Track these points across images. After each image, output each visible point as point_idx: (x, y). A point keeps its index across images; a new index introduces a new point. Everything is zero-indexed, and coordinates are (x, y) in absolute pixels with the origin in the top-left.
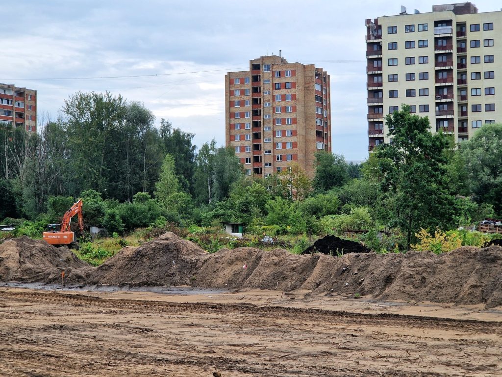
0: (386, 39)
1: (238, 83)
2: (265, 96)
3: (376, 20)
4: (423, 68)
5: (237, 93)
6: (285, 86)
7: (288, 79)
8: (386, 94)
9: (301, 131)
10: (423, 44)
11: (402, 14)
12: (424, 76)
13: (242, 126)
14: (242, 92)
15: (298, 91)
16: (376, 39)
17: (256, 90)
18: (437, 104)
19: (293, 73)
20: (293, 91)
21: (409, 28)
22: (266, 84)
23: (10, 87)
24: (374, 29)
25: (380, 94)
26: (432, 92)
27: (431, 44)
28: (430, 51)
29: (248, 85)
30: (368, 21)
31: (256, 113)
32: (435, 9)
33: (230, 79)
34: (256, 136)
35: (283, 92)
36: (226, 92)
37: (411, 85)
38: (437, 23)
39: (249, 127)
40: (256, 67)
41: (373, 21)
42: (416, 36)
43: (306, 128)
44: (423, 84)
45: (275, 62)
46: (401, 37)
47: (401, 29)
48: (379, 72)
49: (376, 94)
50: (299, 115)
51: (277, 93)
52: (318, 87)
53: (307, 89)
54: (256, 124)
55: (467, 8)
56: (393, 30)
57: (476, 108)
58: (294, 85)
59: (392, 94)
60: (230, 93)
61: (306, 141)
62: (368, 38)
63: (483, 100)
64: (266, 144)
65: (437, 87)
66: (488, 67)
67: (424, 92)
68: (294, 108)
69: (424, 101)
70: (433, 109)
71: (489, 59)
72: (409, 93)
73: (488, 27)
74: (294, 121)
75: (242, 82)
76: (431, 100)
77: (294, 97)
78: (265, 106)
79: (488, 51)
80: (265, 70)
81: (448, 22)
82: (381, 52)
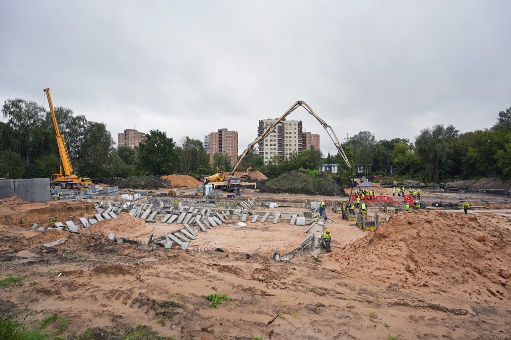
0: (265, 126)
2: (223, 139)
3: (262, 121)
5: (214, 138)
6: (230, 137)
7: (231, 135)
11: (268, 119)
13: (215, 148)
14: (216, 138)
16: (262, 125)
17: (220, 138)
20: (232, 139)
22: (223, 136)
23: (144, 134)
24: (261, 123)
26: (277, 141)
28: (277, 130)
29: (217, 136)
30: (259, 121)
31: (220, 144)
32: (276, 119)
33: (212, 134)
34: (220, 151)
35: (229, 139)
40: (220, 131)
43: (234, 149)
44: (275, 138)
45: (226, 130)
51: (227, 139)
52: (236, 138)
54: (220, 147)
56: (267, 123)
57: (287, 145)
58: (232, 137)
60: (212, 138)
61: (235, 153)
62: (260, 125)
63: (288, 144)
64: (224, 153)
65: (278, 139)
66: (290, 135)
67: (275, 140)
68: (232, 144)
69: (275, 143)
70: (277, 145)
71: (290, 133)
72: (271, 141)
73: (290, 125)
74: (232, 147)
75: (215, 135)
76: (277, 143)
77: (232, 140)
78: (223, 143)
79: (290, 131)
80: (223, 133)
81: (281, 123)
82: (263, 129)
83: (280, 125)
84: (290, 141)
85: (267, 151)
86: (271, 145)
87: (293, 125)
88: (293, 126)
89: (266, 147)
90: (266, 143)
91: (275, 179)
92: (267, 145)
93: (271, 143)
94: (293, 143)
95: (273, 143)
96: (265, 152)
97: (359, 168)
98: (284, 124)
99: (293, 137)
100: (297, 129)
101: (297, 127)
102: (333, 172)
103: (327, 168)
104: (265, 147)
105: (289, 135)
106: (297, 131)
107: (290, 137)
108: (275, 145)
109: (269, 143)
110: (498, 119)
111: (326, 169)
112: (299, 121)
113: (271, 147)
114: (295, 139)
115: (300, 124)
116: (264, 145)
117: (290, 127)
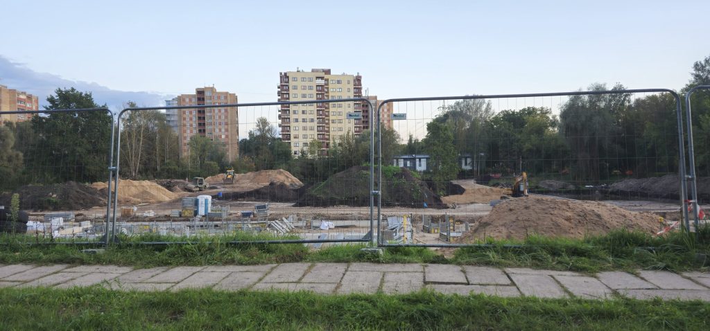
0: (291, 84)
1: (187, 100)
2: (207, 109)
3: (285, 74)
4: (311, 100)
8: (291, 112)
10: (311, 88)
11: (298, 71)
13: (191, 125)
16: (285, 83)
18: (318, 118)
21: (303, 79)
22: (207, 103)
24: (285, 77)
25: (288, 112)
26: (315, 112)
27: (315, 88)
28: (314, 92)
29: (195, 102)
30: (281, 74)
31: (201, 118)
32: (313, 71)
33: (183, 98)
34: (202, 131)
37: (304, 108)
38: (317, 78)
39: (195, 125)
40: (201, 92)
41: (283, 74)
42: (307, 84)
43: (231, 128)
44: (311, 108)
45: (212, 89)
46: (299, 84)
47: (299, 80)
48: (288, 100)
49: (285, 112)
50: (229, 121)
54: (201, 125)
55: (328, 72)
56: (295, 79)
57: (334, 121)
59: (295, 112)
62: (281, 82)
63: (337, 118)
65: (317, 110)
67: (311, 112)
68: (226, 117)
69: (312, 116)
70: (316, 121)
72: (304, 112)
73: (339, 82)
74: (227, 124)
75: (191, 100)
76: (315, 116)
78: (208, 115)
80: (207, 95)
81: (322, 78)
82: (288, 90)
83: (321, 82)
84: (340, 113)
85: (296, 133)
86: (304, 120)
87: (344, 82)
88: (345, 86)
89: (296, 124)
90: (295, 116)
91: (323, 184)
92: (297, 120)
93: (304, 116)
95: (307, 116)
96: (293, 133)
97: (463, 161)
98: (327, 80)
99: (345, 105)
100: (352, 90)
101: (351, 86)
102: (418, 168)
103: (408, 162)
104: (293, 124)
106: (352, 94)
107: (340, 105)
108: (312, 120)
109: (300, 116)
110: (692, 74)
111: (405, 164)
112: (355, 75)
113: (304, 124)
114: (349, 109)
115: (358, 80)
116: (292, 120)
117: (339, 86)
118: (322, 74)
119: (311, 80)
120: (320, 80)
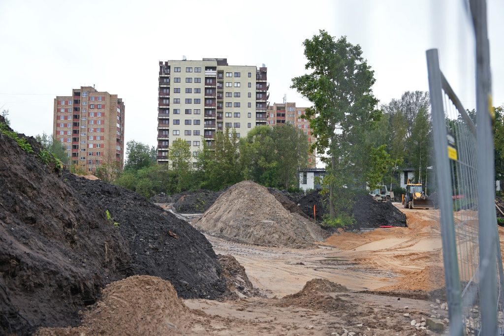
0: (173, 75)
1: (63, 103)
2: (83, 112)
3: (166, 63)
4: (197, 96)
5: (63, 111)
7: (100, 102)
8: (171, 111)
9: (106, 137)
10: (198, 80)
11: (184, 60)
12: (197, 101)
13: (65, 132)
14: (67, 111)
15: (106, 111)
16: (166, 74)
17: (76, 109)
18: (206, 120)
19: (103, 99)
20: (103, 110)
21: (189, 69)
22: (84, 104)
24: (165, 68)
25: (167, 111)
26: (203, 112)
27: (203, 81)
28: (202, 86)
29: (71, 103)
30: (161, 63)
31: (75, 124)
32: (204, 60)
33: (58, 101)
34: (75, 140)
35: (96, 110)
36: (55, 110)
37: (188, 107)
38: (207, 68)
39: (70, 133)
40: (77, 93)
41: (164, 64)
42: (193, 75)
43: (110, 136)
44: (197, 106)
45: (90, 90)
46: (183, 75)
47: (183, 70)
48: (167, 97)
49: (164, 111)
50: (106, 127)
51: (92, 112)
52: (119, 110)
53: (112, 110)
54: (75, 132)
55: (223, 62)
56: (178, 69)
57: (228, 125)
58: (103, 107)
59: (175, 112)
60: (57, 110)
61: (110, 144)
62: (160, 73)
63: (233, 120)
64: (81, 145)
65: (205, 109)
66: (237, 100)
67: (197, 112)
68: (103, 122)
69: (197, 117)
70: (203, 123)
71: (237, 95)
72: (187, 112)
73: (237, 75)
74: (102, 130)
75: (67, 103)
76: (201, 117)
77: (103, 114)
78: (82, 120)
79: (237, 90)
80: (84, 95)
81: (214, 68)
82: (168, 83)
83: (212, 73)
84: (237, 115)
86: (187, 122)
87: (244, 75)
88: (244, 79)
89: (176, 127)
90: (176, 117)
92: (177, 122)
93: (188, 117)
94: (243, 121)
95: (192, 117)
96: (171, 138)
97: (402, 177)
99: (244, 104)
100: (254, 86)
101: (253, 80)
104: (172, 127)
105: (234, 100)
106: (253, 90)
107: (237, 105)
108: (197, 122)
109: (182, 117)
111: (316, 182)
112: (259, 66)
113: (188, 127)
114: (249, 110)
115: (262, 73)
116: (171, 122)
117: (237, 79)
118: (214, 64)
119: (198, 70)
120: (211, 71)
